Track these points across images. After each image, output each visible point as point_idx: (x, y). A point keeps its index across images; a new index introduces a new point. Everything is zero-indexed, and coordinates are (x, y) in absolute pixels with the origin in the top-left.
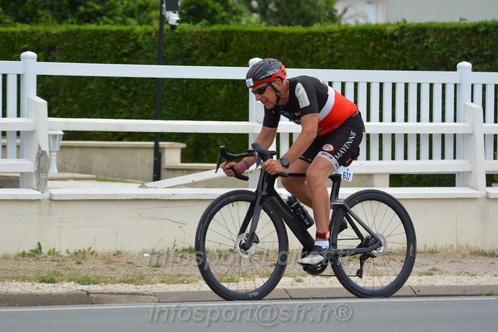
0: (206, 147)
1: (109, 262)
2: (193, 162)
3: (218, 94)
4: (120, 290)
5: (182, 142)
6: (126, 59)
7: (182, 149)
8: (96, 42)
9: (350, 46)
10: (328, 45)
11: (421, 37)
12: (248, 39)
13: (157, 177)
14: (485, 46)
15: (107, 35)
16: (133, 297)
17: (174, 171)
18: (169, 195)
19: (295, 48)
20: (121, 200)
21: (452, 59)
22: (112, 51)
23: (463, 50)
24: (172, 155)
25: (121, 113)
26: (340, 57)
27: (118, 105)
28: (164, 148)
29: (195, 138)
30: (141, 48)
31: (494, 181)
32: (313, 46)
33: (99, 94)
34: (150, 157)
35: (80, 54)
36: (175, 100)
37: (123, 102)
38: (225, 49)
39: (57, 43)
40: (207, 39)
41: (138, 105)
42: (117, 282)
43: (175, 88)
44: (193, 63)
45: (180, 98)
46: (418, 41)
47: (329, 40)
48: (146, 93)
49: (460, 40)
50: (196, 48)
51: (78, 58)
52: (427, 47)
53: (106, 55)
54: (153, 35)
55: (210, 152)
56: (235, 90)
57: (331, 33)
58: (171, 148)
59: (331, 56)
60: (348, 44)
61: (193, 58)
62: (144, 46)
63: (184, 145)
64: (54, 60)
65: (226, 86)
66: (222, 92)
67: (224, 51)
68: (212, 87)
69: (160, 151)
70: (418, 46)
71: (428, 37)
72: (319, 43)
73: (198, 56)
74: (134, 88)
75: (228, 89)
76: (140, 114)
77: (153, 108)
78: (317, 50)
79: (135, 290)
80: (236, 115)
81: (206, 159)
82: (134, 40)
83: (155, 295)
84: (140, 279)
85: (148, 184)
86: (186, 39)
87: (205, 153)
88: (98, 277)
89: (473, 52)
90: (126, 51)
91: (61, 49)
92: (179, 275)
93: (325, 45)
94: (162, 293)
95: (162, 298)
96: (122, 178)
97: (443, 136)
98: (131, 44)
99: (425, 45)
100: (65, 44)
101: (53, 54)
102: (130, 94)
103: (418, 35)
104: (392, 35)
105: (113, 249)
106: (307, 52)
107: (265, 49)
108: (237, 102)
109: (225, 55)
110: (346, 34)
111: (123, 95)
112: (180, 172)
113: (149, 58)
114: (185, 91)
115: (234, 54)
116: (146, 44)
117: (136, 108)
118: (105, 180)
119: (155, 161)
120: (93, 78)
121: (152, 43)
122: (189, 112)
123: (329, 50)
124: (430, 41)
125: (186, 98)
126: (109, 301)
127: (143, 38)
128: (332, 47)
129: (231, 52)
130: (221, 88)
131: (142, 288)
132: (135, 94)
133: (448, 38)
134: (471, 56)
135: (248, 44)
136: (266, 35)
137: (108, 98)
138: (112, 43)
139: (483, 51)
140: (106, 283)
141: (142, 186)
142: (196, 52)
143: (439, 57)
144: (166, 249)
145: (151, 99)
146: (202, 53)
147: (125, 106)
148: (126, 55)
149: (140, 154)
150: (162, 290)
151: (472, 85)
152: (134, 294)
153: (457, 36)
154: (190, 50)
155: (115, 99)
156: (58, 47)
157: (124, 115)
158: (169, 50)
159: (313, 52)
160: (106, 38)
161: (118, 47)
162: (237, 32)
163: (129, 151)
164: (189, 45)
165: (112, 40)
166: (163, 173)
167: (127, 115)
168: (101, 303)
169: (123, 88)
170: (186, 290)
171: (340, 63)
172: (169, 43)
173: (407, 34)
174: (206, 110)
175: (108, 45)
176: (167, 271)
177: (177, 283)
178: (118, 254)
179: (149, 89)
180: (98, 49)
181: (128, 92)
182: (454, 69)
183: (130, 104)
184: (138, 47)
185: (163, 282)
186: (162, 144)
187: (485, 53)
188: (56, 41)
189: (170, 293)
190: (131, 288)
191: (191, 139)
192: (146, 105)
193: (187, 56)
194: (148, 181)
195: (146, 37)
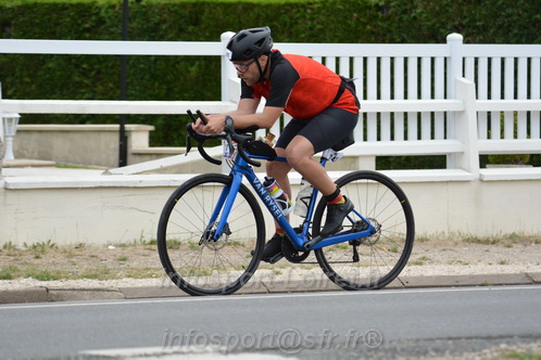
0: (176, 130)
1: (71, 255)
2: (162, 146)
3: (189, 72)
4: (82, 286)
5: (150, 124)
6: (87, 35)
7: (150, 132)
8: (55, 16)
9: (332, 18)
10: (308, 17)
11: (408, 7)
12: (221, 11)
13: (123, 162)
14: (478, 17)
15: (67, 8)
16: (96, 293)
17: (142, 155)
18: (136, 182)
19: (271, 21)
20: (83, 188)
21: (442, 31)
22: (72, 25)
23: (454, 20)
24: (140, 139)
25: (83, 94)
26: (320, 30)
27: (80, 85)
28: (130, 131)
29: (164, 120)
30: (104, 22)
31: (488, 163)
32: (291, 18)
33: (58, 73)
34: (115, 141)
35: (37, 30)
36: (142, 78)
37: (86, 81)
38: (196, 22)
39: (12, 19)
40: (176, 12)
41: (102, 84)
42: (79, 277)
43: (142, 66)
44: (161, 38)
45: (147, 77)
46: (405, 12)
47: (309, 11)
48: (110, 72)
49: (451, 10)
50: (165, 22)
51: (35, 33)
52: (415, 18)
53: (66, 31)
54: (117, 9)
55: (180, 135)
56: (207, 66)
57: (311, 4)
58: (137, 131)
59: (311, 29)
60: (329, 16)
61: (161, 33)
62: (107, 20)
63: (152, 128)
64: (9, 37)
65: (197, 63)
66: (194, 69)
67: (194, 25)
68: (182, 63)
69: (126, 134)
70: (405, 17)
71: (416, 7)
72: (298, 15)
73: (166, 31)
74: (97, 67)
75: (200, 67)
76: (103, 94)
77: (118, 88)
78: (296, 23)
79: (99, 286)
80: (209, 94)
81: (176, 142)
82: (97, 14)
83: (120, 290)
84: (104, 274)
85: (112, 171)
86: (153, 12)
87: (175, 135)
88: (58, 272)
89: (464, 22)
90: (87, 26)
91: (16, 25)
92: (147, 269)
93: (305, 17)
94: (128, 289)
95: (128, 294)
96: (84, 164)
97: (432, 114)
98: (94, 18)
99: (413, 15)
100: (22, 19)
101: (8, 30)
102: (93, 73)
103: (405, 4)
104: (377, 5)
105: (75, 241)
106: (285, 25)
107: (240, 22)
108: (210, 81)
109: (196, 29)
110: (327, 4)
111: (85, 74)
112: (148, 157)
113: (113, 33)
114: (152, 70)
115: (206, 28)
116: (109, 18)
117: (100, 88)
118: (66, 167)
119: (121, 146)
120: (52, 55)
121: (116, 17)
122: (157, 92)
123: (309, 23)
124: (418, 11)
125: (154, 77)
126: (70, 298)
127: (106, 12)
128: (312, 19)
129: (203, 26)
130: (192, 65)
131: (106, 284)
132: (99, 72)
133: (437, 8)
134: (463, 27)
135: (221, 17)
136: (240, 7)
137: (69, 77)
138: (73, 18)
139: (476, 21)
140: (67, 278)
141: (106, 173)
142: (164, 27)
143: (428, 29)
144: (132, 242)
145: (116, 77)
146: (170, 27)
147: (87, 86)
148: (88, 30)
149: (104, 138)
150: (129, 286)
151: (464, 59)
152: (98, 290)
153: (447, 5)
154: (158, 24)
155: (77, 79)
156: (13, 22)
157: (87, 95)
158: (134, 25)
159: (291, 25)
160: (65, 12)
161: (79, 22)
162: (208, 4)
163: (92, 135)
164: (156, 19)
165: (72, 14)
166: (130, 158)
167: (90, 96)
168: (62, 300)
169: (85, 66)
170: (154, 285)
171: (321, 36)
172: (135, 17)
173: (392, 4)
174: (176, 89)
175: (68, 20)
176: (134, 264)
177: (145, 277)
178: (80, 247)
179: (113, 67)
180: (57, 24)
181: (91, 71)
182: (444, 41)
183: (93, 83)
184: (101, 22)
185: (129, 276)
186: (128, 127)
187: (478, 23)
188: (10, 15)
189: (137, 288)
190: (95, 283)
191: (160, 121)
192: (111, 85)
193: (154, 31)
194: (113, 167)
195: (110, 11)
